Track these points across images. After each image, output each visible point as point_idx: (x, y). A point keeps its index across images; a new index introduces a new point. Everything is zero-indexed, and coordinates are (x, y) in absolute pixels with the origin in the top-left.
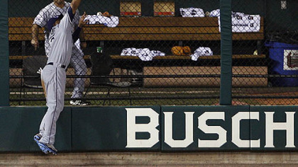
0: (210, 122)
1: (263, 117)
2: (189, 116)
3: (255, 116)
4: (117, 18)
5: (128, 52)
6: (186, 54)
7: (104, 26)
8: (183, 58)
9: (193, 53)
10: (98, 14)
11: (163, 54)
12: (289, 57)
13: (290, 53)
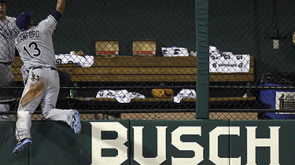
0: (185, 138)
1: (244, 132)
2: (161, 131)
3: (235, 131)
4: (92, 57)
5: (104, 94)
6: (168, 96)
7: (77, 66)
8: (164, 100)
9: (176, 95)
10: (72, 53)
11: (143, 97)
12: (281, 100)
13: (283, 95)
